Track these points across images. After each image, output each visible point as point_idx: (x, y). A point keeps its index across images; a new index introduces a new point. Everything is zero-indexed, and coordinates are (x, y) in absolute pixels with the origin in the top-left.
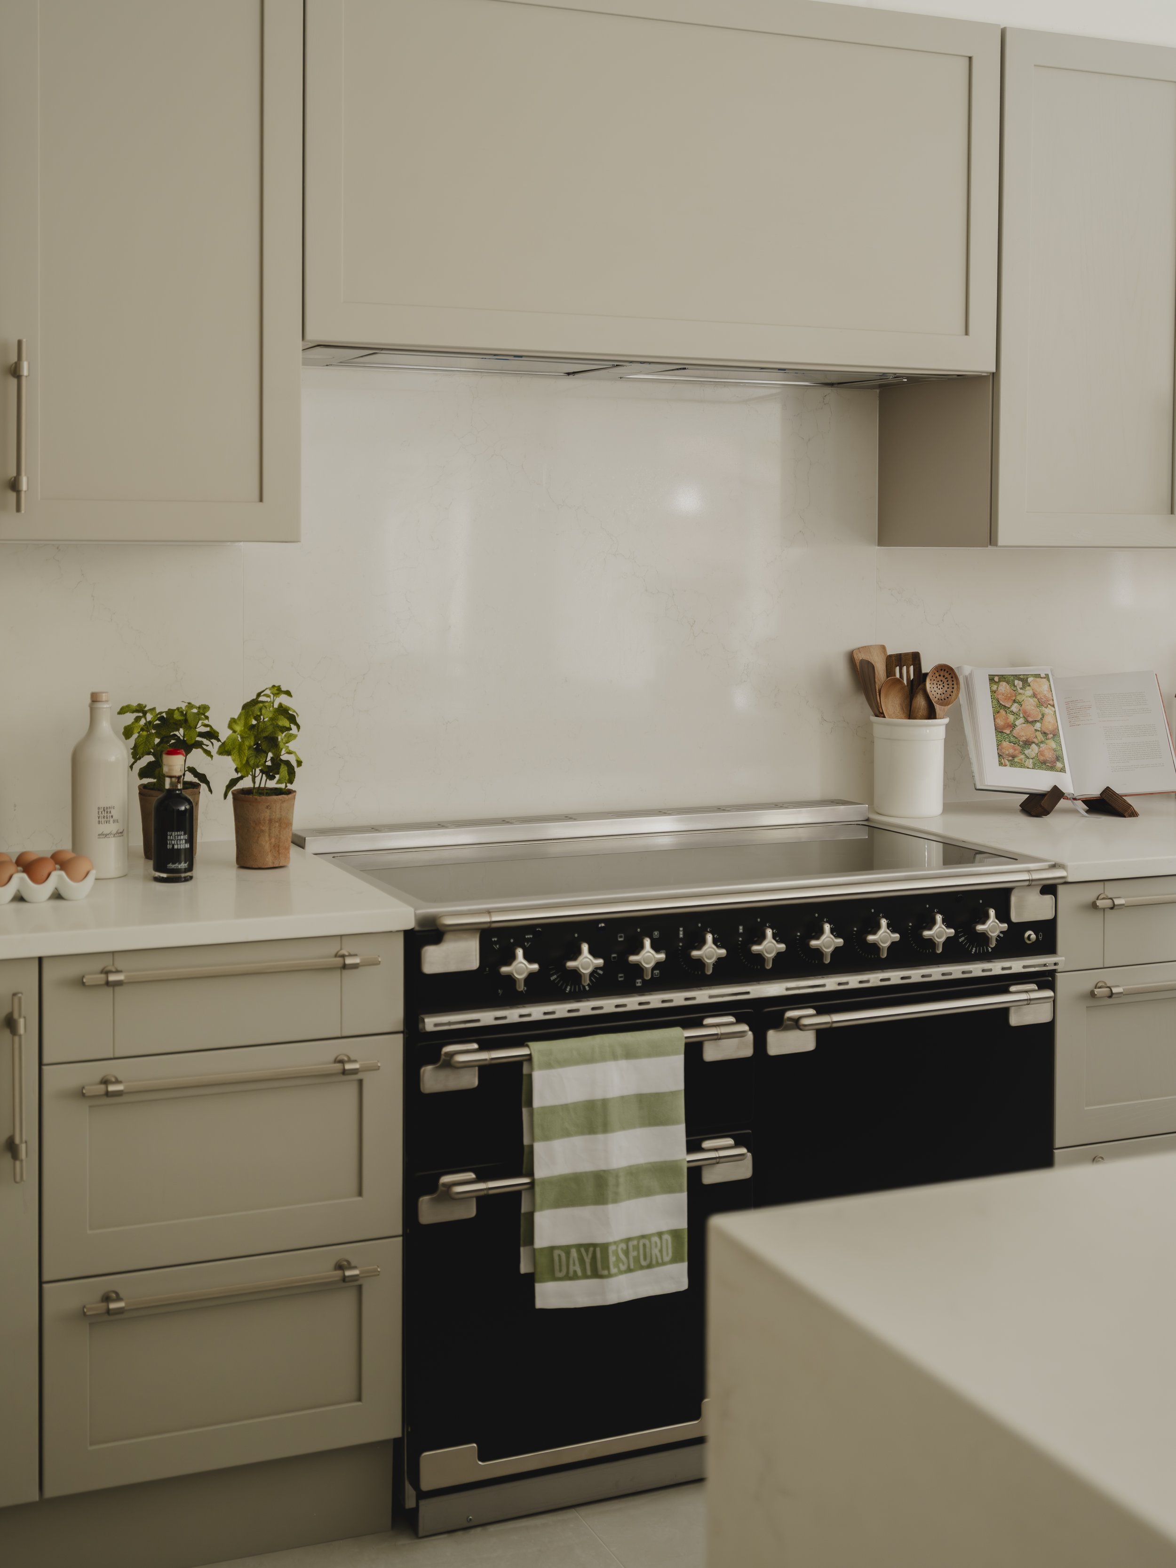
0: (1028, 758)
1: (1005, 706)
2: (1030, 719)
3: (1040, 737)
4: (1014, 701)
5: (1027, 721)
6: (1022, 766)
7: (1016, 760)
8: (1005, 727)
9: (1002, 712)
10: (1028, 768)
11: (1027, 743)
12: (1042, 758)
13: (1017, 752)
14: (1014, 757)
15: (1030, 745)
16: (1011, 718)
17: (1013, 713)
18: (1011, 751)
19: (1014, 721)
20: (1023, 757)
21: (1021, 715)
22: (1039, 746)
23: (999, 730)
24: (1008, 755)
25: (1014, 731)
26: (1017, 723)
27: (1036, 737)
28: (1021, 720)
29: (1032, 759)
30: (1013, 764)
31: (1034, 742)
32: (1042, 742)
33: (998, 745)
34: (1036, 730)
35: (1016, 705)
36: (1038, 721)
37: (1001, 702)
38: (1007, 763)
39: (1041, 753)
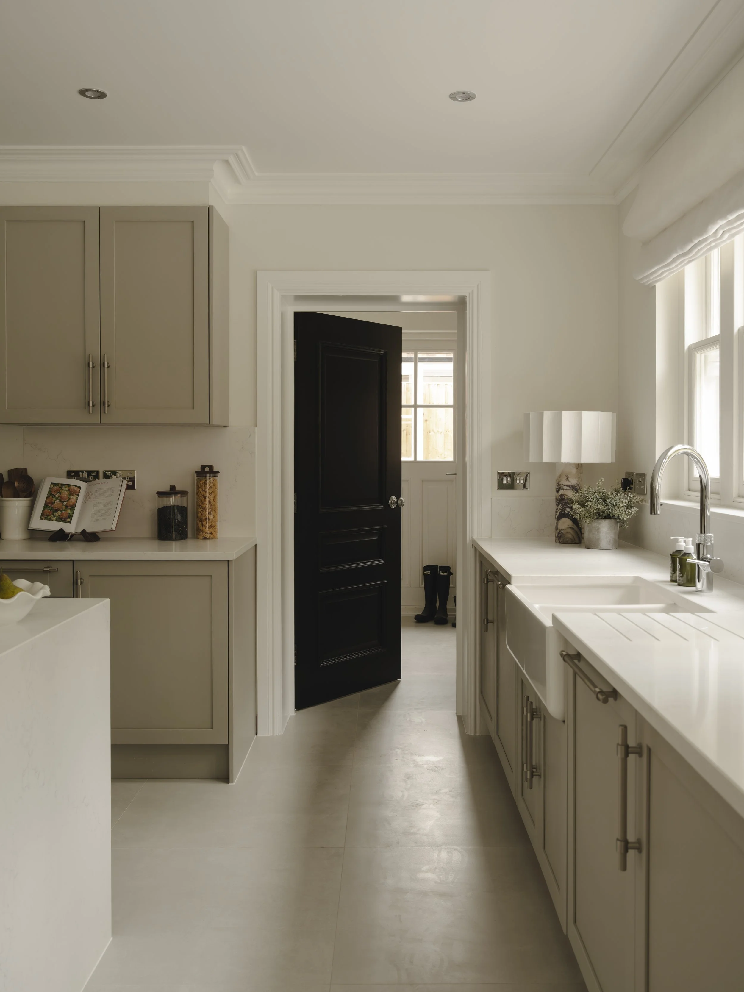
0: (54, 516)
1: (53, 495)
2: (62, 500)
3: (64, 507)
4: (58, 493)
5: (60, 501)
6: (50, 520)
7: (49, 517)
8: (49, 503)
9: (51, 497)
10: (53, 521)
11: (57, 511)
12: (61, 517)
13: (50, 514)
14: (48, 516)
15: (58, 511)
16: (54, 499)
17: (55, 497)
18: (48, 513)
19: (55, 501)
20: (52, 516)
21: (59, 499)
22: (62, 512)
23: (46, 505)
24: (46, 515)
25: (53, 505)
26: (55, 502)
27: (62, 508)
28: (58, 501)
29: (56, 517)
30: (46, 519)
31: (60, 510)
32: (64, 510)
33: (43, 511)
34: (63, 505)
35: (58, 494)
36: (66, 501)
37: (52, 493)
38: (44, 518)
39: (61, 515)
